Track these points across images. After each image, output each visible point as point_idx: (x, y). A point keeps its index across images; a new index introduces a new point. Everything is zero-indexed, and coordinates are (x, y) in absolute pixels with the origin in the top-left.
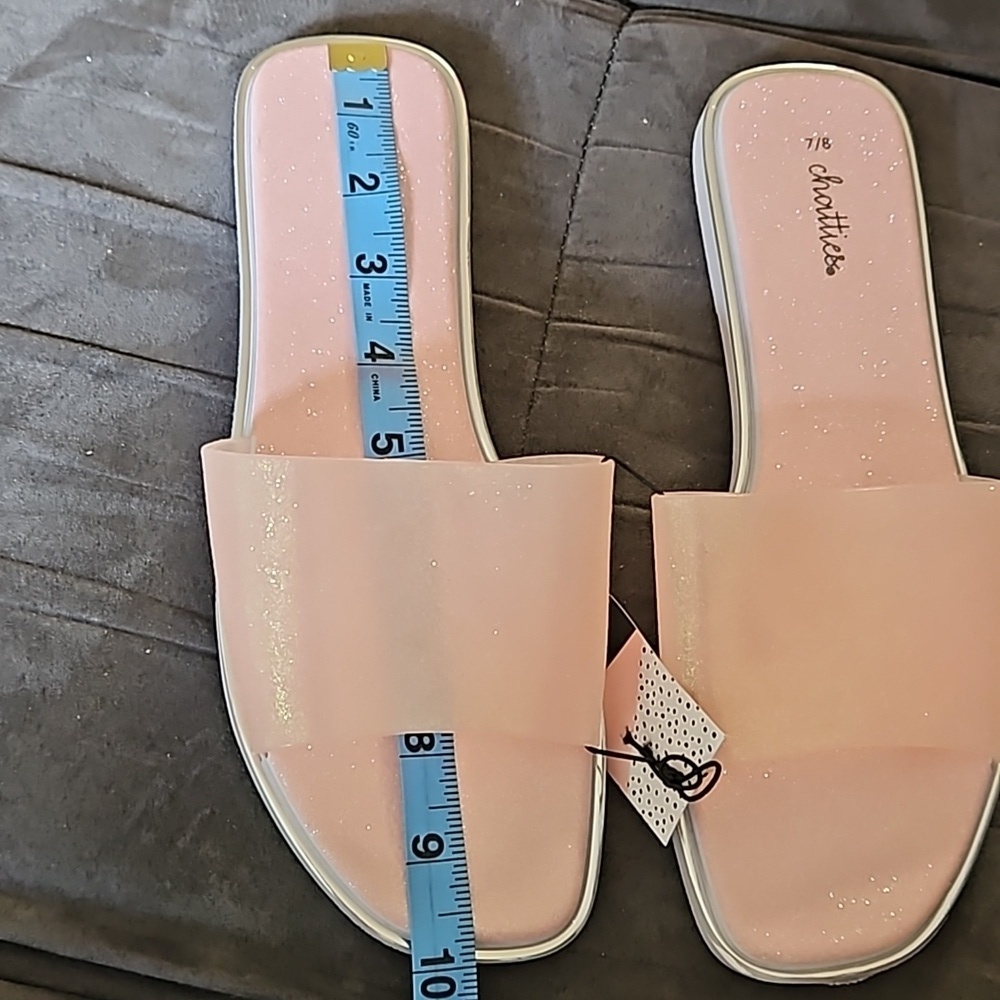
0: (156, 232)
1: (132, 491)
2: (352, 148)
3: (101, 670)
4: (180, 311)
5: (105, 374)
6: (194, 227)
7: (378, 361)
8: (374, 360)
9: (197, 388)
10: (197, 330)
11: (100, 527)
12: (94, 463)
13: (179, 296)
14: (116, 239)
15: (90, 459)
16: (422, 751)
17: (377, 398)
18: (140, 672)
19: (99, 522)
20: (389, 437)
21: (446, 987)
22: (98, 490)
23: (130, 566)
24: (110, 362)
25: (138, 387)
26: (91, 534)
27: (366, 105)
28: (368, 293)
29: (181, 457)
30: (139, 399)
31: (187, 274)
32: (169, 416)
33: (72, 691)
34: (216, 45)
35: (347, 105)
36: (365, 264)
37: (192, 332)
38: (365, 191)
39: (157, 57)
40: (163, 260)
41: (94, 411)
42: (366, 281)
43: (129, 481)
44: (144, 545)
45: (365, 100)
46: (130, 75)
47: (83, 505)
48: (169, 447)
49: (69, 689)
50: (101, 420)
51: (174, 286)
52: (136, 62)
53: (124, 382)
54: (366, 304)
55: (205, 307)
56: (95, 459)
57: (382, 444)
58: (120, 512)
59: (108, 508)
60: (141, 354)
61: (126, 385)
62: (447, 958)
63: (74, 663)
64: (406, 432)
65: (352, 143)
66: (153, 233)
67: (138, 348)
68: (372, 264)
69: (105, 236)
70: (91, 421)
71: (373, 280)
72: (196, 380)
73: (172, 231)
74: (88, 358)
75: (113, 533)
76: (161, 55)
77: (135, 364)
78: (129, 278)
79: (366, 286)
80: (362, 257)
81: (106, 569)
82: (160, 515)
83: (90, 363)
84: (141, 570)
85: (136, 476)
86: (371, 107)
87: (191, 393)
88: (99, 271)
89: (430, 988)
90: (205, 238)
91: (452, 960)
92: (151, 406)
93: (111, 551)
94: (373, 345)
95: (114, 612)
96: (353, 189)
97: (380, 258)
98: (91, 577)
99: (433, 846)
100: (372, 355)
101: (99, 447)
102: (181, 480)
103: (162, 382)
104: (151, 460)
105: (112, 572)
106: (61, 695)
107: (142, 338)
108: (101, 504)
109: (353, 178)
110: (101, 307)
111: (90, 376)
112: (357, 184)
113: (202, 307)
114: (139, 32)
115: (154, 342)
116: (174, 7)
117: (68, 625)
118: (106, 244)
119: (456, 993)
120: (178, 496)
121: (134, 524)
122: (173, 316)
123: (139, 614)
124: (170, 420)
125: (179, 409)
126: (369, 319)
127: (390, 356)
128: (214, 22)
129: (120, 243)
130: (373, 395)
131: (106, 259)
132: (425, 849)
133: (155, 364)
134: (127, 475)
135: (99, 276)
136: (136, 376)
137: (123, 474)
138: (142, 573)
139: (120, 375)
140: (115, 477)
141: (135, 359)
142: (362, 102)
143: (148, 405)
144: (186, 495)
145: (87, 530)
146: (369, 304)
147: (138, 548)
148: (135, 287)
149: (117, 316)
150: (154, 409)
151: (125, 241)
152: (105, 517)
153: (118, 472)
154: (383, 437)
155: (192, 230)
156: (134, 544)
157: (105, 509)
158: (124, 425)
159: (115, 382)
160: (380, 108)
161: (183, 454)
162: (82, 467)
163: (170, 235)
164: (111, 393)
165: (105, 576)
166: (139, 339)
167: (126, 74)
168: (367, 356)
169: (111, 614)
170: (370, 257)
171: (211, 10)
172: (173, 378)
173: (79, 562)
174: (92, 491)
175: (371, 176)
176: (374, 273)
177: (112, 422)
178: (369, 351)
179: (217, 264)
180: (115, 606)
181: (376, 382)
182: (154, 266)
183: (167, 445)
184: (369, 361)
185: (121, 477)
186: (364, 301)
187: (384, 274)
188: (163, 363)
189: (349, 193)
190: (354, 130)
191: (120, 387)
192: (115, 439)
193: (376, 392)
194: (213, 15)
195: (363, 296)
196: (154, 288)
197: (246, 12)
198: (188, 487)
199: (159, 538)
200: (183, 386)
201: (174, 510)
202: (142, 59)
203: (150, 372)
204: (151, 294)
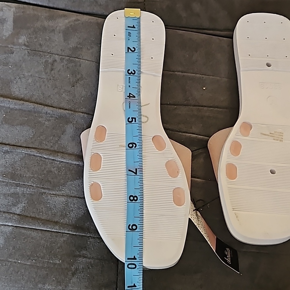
0: (17, 108)
1: (17, 185)
2: (129, 40)
3: (13, 239)
4: (27, 131)
5: (7, 152)
6: (27, 106)
7: (131, 98)
8: (130, 98)
9: (33, 153)
10: (32, 136)
11: (9, 197)
12: (6, 179)
13: (26, 127)
14: (6, 112)
15: (4, 178)
16: (134, 201)
17: (130, 108)
18: (24, 238)
19: (9, 196)
20: (132, 118)
21: (134, 266)
22: (8, 186)
23: (18, 207)
24: (8, 148)
25: (16, 155)
26: (7, 199)
27: (134, 27)
28: (130, 80)
29: (31, 174)
30: (17, 158)
31: (27, 120)
32: (26, 162)
33: (5, 246)
34: (28, 49)
35: (129, 27)
36: (130, 72)
37: (31, 137)
38: (131, 52)
39: (12, 54)
40: (20, 116)
41: (4, 163)
42: (130, 76)
43: (16, 183)
44: (22, 201)
45: (134, 26)
46: (4, 61)
47: (4, 191)
48: (27, 172)
49: (4, 246)
50: (7, 165)
51: (24, 124)
52: (6, 56)
53: (12, 154)
54: (129, 83)
55: (34, 129)
56: (6, 177)
57: (130, 120)
58: (14, 192)
59: (11, 191)
60: (16, 145)
61: (13, 155)
62: (135, 258)
63: (5, 238)
64: (137, 117)
65: (129, 38)
66: (16, 108)
67: (15, 143)
68: (132, 72)
69: (2, 111)
70: (4, 166)
71: (131, 77)
72: (33, 151)
73: (21, 107)
74: (1, 148)
75: (12, 198)
76: (13, 54)
77: (15, 148)
78: (11, 123)
79: (129, 78)
80: (129, 70)
81: (12, 209)
82: (26, 192)
83: (2, 149)
84: (21, 208)
85: (18, 181)
86: (135, 28)
87: (32, 155)
88: (2, 122)
89: (129, 266)
90: (32, 109)
91: (136, 259)
92: (21, 160)
93: (12, 204)
94: (130, 94)
95: (15, 221)
96: (128, 51)
97: (134, 71)
98: (7, 212)
99: (134, 227)
100: (129, 97)
101: (7, 174)
102: (31, 180)
103: (23, 153)
104: (22, 176)
105: (13, 210)
106: (2, 247)
107: (16, 140)
108: (9, 191)
109: (128, 48)
110: (4, 132)
111: (2, 153)
112: (129, 50)
113: (33, 129)
114: (6, 47)
115: (20, 141)
116: (15, 39)
117: (3, 227)
118: (3, 113)
119: (136, 268)
120: (30, 186)
121: (18, 195)
122: (25, 133)
123: (22, 221)
124: (26, 163)
125: (29, 160)
126: (129, 87)
127: (134, 97)
128: (27, 42)
129: (7, 113)
130: (129, 107)
131: (4, 118)
132: (132, 228)
133: (21, 147)
134: (15, 181)
135: (2, 123)
136: (16, 152)
137: (14, 181)
138: (22, 209)
139: (11, 152)
140: (12, 182)
141: (15, 147)
142: (132, 26)
143: (20, 160)
144: (32, 185)
145: (5, 198)
146: (130, 83)
147: (20, 202)
148: (13, 125)
149: (8, 134)
150: (21, 161)
151: (8, 112)
152: (10, 194)
153: (13, 180)
154: (131, 118)
155: (27, 107)
156: (19, 201)
157: (10, 191)
158: (13, 166)
159: (9, 154)
160: (137, 28)
161: (31, 173)
162: (2, 180)
163: (21, 109)
164: (9, 157)
165: (11, 211)
166: (15, 140)
167: (3, 61)
168: (128, 96)
169: (14, 222)
170: (131, 70)
171: (26, 38)
172: (26, 151)
173: (4, 208)
174: (6, 187)
175: (133, 48)
176: (132, 75)
177: (10, 166)
178: (129, 95)
179: (35, 116)
180: (15, 220)
181: (130, 104)
182: (17, 118)
183: (26, 171)
184: (128, 98)
185: (14, 182)
186: (128, 82)
187: (135, 75)
188: (23, 147)
189: (127, 52)
190: (130, 34)
191: (11, 155)
192: (11, 171)
193: (130, 106)
194: (27, 40)
195: (128, 81)
196: (18, 125)
197: (37, 38)
198: (33, 182)
199: (26, 198)
200: (29, 153)
201: (30, 190)
202: (7, 55)
203: (19, 150)
204: (18, 127)
